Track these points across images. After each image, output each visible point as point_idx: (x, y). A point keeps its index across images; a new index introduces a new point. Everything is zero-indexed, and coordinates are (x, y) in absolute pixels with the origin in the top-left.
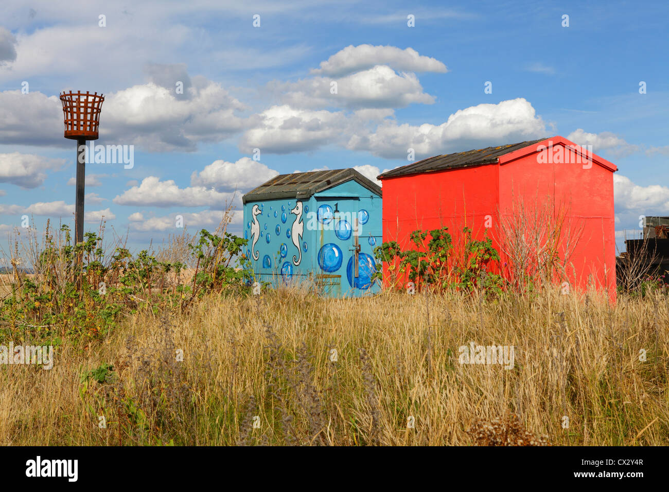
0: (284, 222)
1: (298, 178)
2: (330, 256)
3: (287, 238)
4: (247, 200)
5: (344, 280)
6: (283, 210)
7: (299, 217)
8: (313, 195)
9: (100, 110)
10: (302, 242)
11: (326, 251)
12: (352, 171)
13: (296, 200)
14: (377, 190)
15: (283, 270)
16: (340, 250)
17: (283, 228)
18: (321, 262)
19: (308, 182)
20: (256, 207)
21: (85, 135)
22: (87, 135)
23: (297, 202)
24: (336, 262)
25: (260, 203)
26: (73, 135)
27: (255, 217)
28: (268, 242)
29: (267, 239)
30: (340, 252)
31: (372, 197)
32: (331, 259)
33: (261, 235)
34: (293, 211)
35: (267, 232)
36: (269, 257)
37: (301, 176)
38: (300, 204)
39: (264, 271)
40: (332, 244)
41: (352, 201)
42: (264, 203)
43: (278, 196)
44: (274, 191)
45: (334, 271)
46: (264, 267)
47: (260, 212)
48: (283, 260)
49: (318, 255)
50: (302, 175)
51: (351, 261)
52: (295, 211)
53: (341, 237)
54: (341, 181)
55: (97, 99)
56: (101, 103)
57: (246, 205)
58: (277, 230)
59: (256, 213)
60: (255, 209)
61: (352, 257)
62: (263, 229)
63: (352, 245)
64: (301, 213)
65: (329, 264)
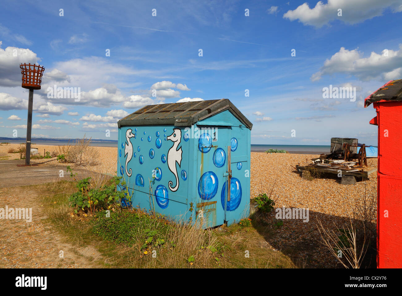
0: (159, 147)
1: (168, 107)
2: (208, 184)
3: (162, 163)
4: (122, 125)
5: (219, 204)
6: (157, 136)
7: (176, 144)
8: (196, 123)
9: (42, 74)
10: (180, 170)
11: (205, 179)
12: (227, 101)
13: (173, 127)
14: (245, 121)
15: (157, 192)
16: (217, 177)
17: (158, 153)
18: (200, 191)
19: (183, 111)
20: (130, 131)
21: (33, 86)
22: (34, 86)
23: (174, 129)
24: (213, 188)
25: (133, 128)
26: (26, 86)
27: (128, 139)
28: (141, 163)
29: (140, 160)
30: (217, 179)
31: (240, 126)
32: (209, 187)
33: (134, 155)
34: (169, 138)
35: (140, 153)
36: (142, 176)
37: (169, 106)
38: (178, 132)
39: (137, 187)
40: (210, 172)
41: (226, 130)
42: (137, 128)
43: (152, 122)
44: (147, 118)
45: (211, 198)
46: (136, 184)
47: (134, 136)
48: (157, 183)
49: (199, 184)
50: (171, 105)
51: (224, 187)
52: (172, 138)
53: (218, 164)
54: (219, 110)
55: (40, 69)
56: (43, 72)
57: (120, 129)
58: (151, 154)
59: (130, 136)
60: (128, 132)
61: (225, 183)
62: (136, 151)
63: (226, 172)
64: (179, 141)
65: (207, 191)
